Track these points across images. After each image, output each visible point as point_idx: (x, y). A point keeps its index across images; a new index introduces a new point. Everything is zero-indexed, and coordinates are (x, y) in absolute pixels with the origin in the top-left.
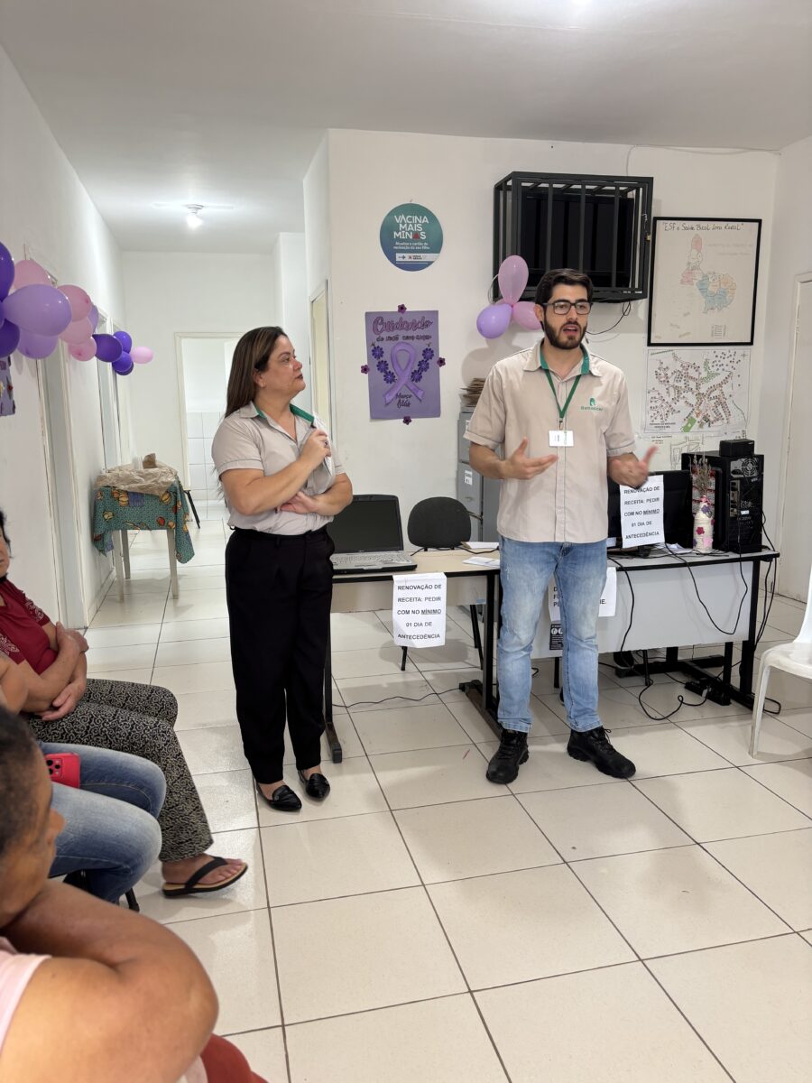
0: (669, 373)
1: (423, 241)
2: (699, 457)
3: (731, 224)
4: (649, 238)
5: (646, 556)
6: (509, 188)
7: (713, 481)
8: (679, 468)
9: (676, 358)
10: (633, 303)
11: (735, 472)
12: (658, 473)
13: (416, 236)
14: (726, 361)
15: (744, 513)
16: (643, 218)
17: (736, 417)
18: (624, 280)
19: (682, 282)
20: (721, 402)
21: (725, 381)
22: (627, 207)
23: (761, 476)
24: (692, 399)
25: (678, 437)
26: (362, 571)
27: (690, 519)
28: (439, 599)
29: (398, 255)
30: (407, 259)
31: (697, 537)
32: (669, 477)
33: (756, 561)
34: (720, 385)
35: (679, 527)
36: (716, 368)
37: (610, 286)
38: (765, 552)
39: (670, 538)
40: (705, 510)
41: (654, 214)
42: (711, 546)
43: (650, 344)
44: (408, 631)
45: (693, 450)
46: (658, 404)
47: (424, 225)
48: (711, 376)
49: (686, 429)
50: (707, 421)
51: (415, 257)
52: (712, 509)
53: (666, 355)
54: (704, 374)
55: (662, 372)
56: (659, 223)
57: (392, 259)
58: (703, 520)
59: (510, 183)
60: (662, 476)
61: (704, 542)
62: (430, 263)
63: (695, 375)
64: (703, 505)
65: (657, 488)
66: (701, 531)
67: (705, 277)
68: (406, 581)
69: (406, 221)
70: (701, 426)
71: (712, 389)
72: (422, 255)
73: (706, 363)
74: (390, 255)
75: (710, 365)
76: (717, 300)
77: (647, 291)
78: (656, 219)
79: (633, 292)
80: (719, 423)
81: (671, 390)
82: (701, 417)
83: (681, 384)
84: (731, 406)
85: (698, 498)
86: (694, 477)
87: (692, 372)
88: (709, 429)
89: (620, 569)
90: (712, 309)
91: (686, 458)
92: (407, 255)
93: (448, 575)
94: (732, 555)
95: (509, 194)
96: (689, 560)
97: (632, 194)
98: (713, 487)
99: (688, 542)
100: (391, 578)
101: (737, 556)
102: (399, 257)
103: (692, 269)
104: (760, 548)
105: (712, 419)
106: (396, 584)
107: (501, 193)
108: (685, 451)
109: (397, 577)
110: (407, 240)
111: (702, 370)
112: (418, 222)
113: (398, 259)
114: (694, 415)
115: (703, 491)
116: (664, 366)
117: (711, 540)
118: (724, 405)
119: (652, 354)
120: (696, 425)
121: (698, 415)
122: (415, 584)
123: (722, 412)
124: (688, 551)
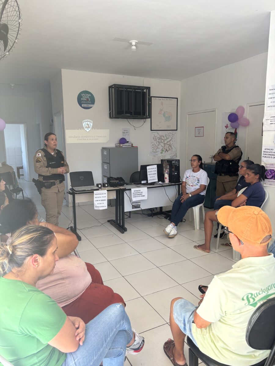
1: (89, 101)
2: (165, 160)
3: (170, 99)
4: (150, 102)
5: (154, 185)
6: (113, 87)
7: (168, 166)
8: (160, 163)
9: (158, 134)
10: (146, 119)
11: (173, 164)
12: (156, 165)
14: (171, 135)
15: (176, 173)
16: (148, 97)
17: (174, 150)
18: (144, 113)
19: (159, 114)
20: (170, 146)
21: (171, 140)
22: (144, 94)
23: (179, 165)
24: (163, 145)
25: (160, 155)
27: (164, 175)
28: (105, 197)
29: (82, 105)
30: (85, 106)
31: (165, 180)
32: (158, 165)
33: (179, 185)
35: (161, 177)
37: (140, 115)
39: (159, 181)
41: (151, 95)
43: (151, 130)
44: (98, 205)
45: (163, 158)
46: (154, 146)
48: (167, 138)
49: (161, 153)
50: (167, 150)
51: (88, 105)
52: (168, 173)
53: (155, 133)
55: (155, 138)
56: (152, 98)
58: (166, 176)
61: (167, 181)
62: (92, 107)
64: (166, 172)
65: (155, 168)
66: (166, 178)
67: (165, 112)
68: (97, 192)
69: (85, 95)
71: (168, 142)
72: (89, 105)
73: (166, 135)
75: (167, 136)
76: (168, 118)
77: (150, 116)
79: (146, 117)
80: (170, 151)
81: (157, 142)
83: (160, 141)
84: (172, 146)
85: (165, 170)
86: (164, 165)
87: (162, 138)
88: (168, 153)
89: (148, 188)
90: (167, 121)
91: (162, 161)
92: (85, 105)
93: (108, 191)
94: (173, 184)
95: (113, 89)
96: (163, 185)
97: (145, 91)
98: (168, 168)
99: (163, 181)
100: (93, 192)
102: (83, 105)
103: (161, 110)
104: (180, 182)
107: (111, 89)
108: (161, 159)
109: (95, 192)
110: (85, 101)
111: (165, 137)
112: (88, 96)
114: (163, 149)
115: (166, 168)
116: (155, 136)
117: (169, 180)
118: (171, 146)
119: (152, 133)
120: (164, 152)
121: (164, 149)
122: (99, 193)
123: (170, 148)
124: (163, 183)
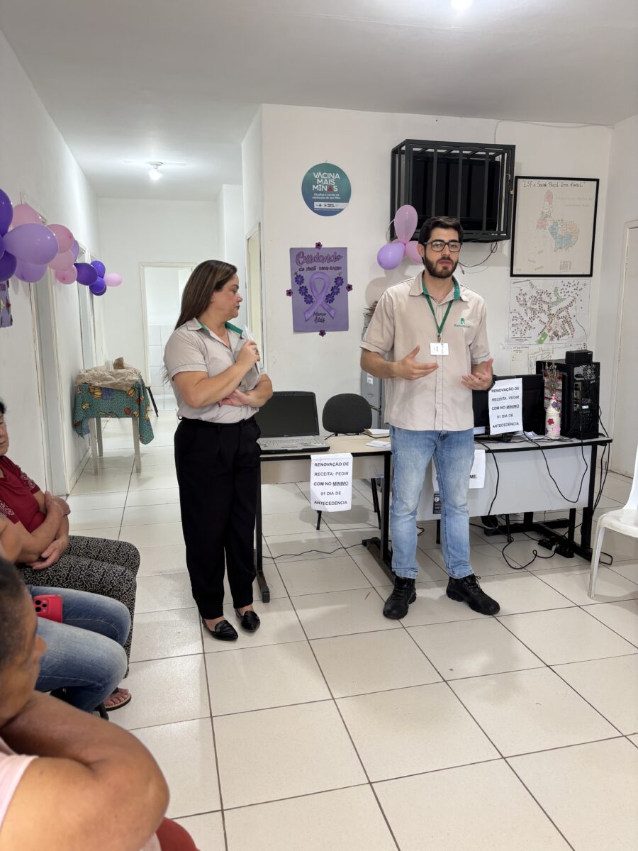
0: (527, 297)
1: (336, 193)
2: (550, 364)
3: (575, 182)
4: (512, 192)
5: (508, 441)
6: (403, 152)
7: (560, 382)
8: (534, 372)
9: (532, 286)
10: (499, 243)
11: (577, 376)
12: (518, 377)
13: (330, 189)
14: (571, 289)
15: (584, 407)
16: (507, 177)
17: (579, 333)
18: (492, 225)
19: (538, 227)
20: (567, 321)
21: (570, 305)
22: (494, 167)
23: (597, 379)
24: (545, 318)
25: (534, 348)
26: (286, 452)
27: (543, 413)
28: (347, 473)
30: (323, 207)
31: (548, 427)
32: (526, 380)
33: (594, 445)
34: (567, 308)
35: (534, 418)
36: (563, 294)
37: (480, 228)
38: (601, 439)
39: (527, 427)
40: (555, 406)
41: (516, 174)
42: (559, 433)
43: (512, 275)
44: (322, 499)
45: (544, 358)
46: (519, 322)
47: (336, 180)
48: (560, 300)
49: (540, 342)
50: (557, 335)
51: (330, 205)
52: (560, 405)
53: (524, 284)
54: (554, 299)
55: (521, 297)
56: (520, 181)
57: (311, 207)
58: (553, 413)
59: (403, 148)
60: (521, 379)
61: (554, 430)
62: (341, 210)
63: (547, 300)
64: (553, 401)
65: (517, 388)
66: (551, 422)
67: (555, 223)
68: (321, 460)
69: (323, 176)
70: (552, 339)
71: (561, 310)
72: (334, 204)
73: (556, 290)
74: (310, 202)
75: (559, 292)
76: (564, 241)
77: (510, 233)
78: (517, 177)
79: (499, 234)
80: (566, 337)
81: (529, 311)
82: (552, 332)
83: (536, 307)
84: (575, 324)
85: (549, 396)
86: (546, 380)
87: (544, 297)
88: (559, 342)
89: (488, 451)
90: (561, 248)
91: (540, 365)
92: (323, 204)
93: (354, 455)
94: (576, 441)
95: (403, 157)
96: (542, 444)
97: (498, 158)
98: (560, 388)
99: (541, 430)
100: (309, 457)
101: (579, 441)
102: (316, 205)
103: (545, 217)
104: (598, 435)
105: (560, 334)
106: (313, 462)
107: (397, 155)
108: (539, 359)
109: (314, 457)
110: (323, 192)
111: (552, 295)
112: (331, 178)
113: (316, 207)
114: (546, 331)
115: (553, 390)
116: (523, 292)
117: (560, 429)
118: (569, 323)
119: (514, 283)
120: (548, 338)
121: (549, 331)
122: (328, 462)
123: (568, 328)
124: (541, 437)
